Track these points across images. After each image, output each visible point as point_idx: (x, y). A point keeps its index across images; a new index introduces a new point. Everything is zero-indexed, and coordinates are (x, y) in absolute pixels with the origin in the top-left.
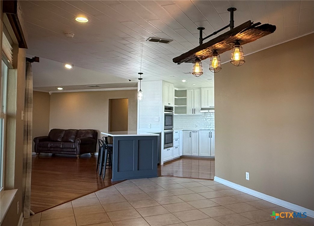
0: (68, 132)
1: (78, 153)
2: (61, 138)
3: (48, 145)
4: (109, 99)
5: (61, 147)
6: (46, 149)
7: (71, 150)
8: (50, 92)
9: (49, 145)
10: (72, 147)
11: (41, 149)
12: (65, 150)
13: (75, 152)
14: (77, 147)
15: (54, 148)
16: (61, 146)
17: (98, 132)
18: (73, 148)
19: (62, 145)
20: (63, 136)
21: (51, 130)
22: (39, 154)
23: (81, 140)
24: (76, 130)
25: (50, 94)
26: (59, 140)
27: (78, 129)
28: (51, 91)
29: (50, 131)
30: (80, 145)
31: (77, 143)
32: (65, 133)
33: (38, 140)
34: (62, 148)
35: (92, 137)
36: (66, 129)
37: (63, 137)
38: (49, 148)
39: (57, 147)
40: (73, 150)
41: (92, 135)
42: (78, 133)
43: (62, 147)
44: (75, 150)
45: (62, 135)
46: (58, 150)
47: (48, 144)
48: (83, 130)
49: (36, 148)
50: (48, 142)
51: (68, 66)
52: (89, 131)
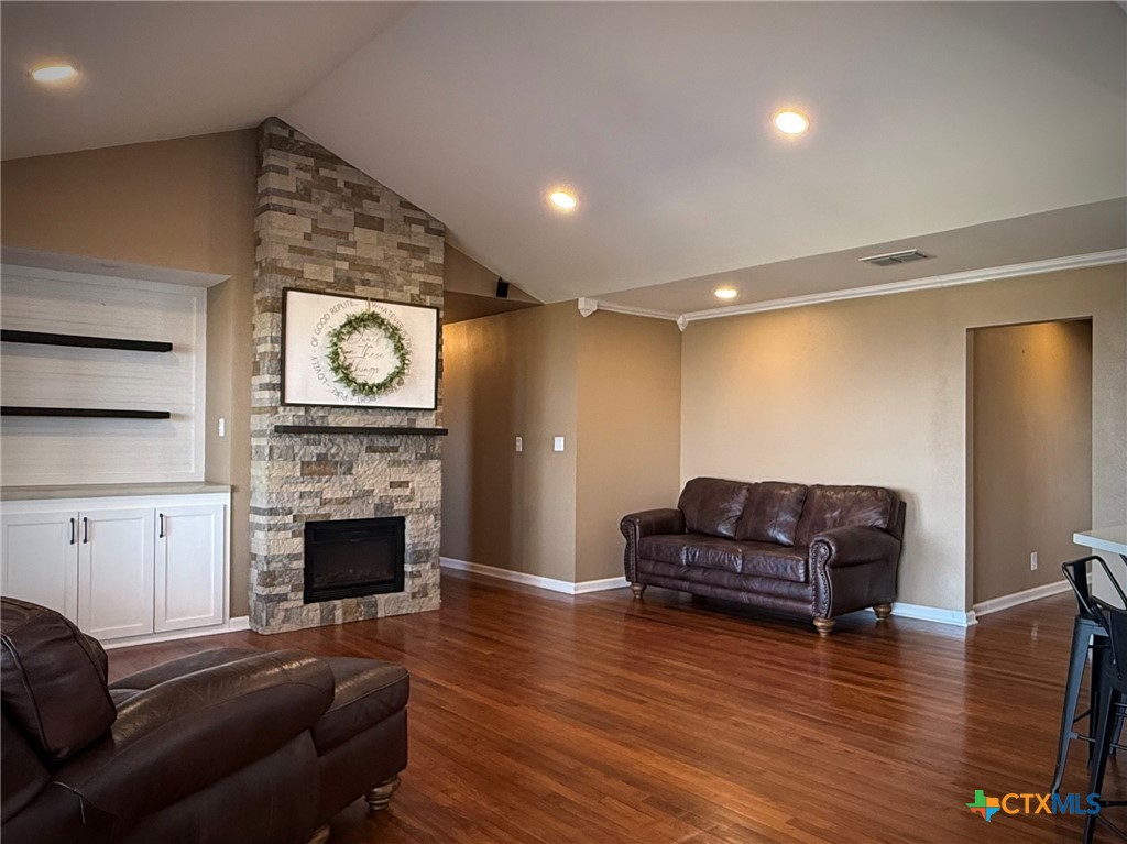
0: (762, 497)
1: (824, 611)
2: (733, 520)
3: (678, 555)
4: (968, 330)
5: (739, 568)
6: (672, 573)
7: (784, 589)
8: (680, 321)
9: (684, 557)
10: (794, 578)
11: (649, 567)
12: (756, 584)
13: (810, 602)
14: (816, 579)
15: (706, 569)
16: (740, 562)
17: (906, 501)
18: (798, 582)
19: (743, 559)
20: (739, 513)
21: (689, 484)
22: (645, 588)
23: (838, 541)
24: (796, 485)
25: (681, 328)
26: (724, 530)
27: (809, 482)
28: (686, 315)
29: (683, 487)
30: (833, 567)
31: (815, 558)
32: (747, 499)
33: (637, 527)
34: (744, 575)
35: (884, 526)
36: (754, 480)
37: (740, 519)
38: (683, 571)
39: (720, 568)
40: (795, 590)
41: (883, 513)
42: (807, 500)
43: (743, 569)
44: (810, 590)
45: (736, 508)
46: (725, 582)
47: (681, 548)
48: (834, 488)
49: (632, 563)
50: (677, 540)
51: (790, 123)
52: (864, 494)
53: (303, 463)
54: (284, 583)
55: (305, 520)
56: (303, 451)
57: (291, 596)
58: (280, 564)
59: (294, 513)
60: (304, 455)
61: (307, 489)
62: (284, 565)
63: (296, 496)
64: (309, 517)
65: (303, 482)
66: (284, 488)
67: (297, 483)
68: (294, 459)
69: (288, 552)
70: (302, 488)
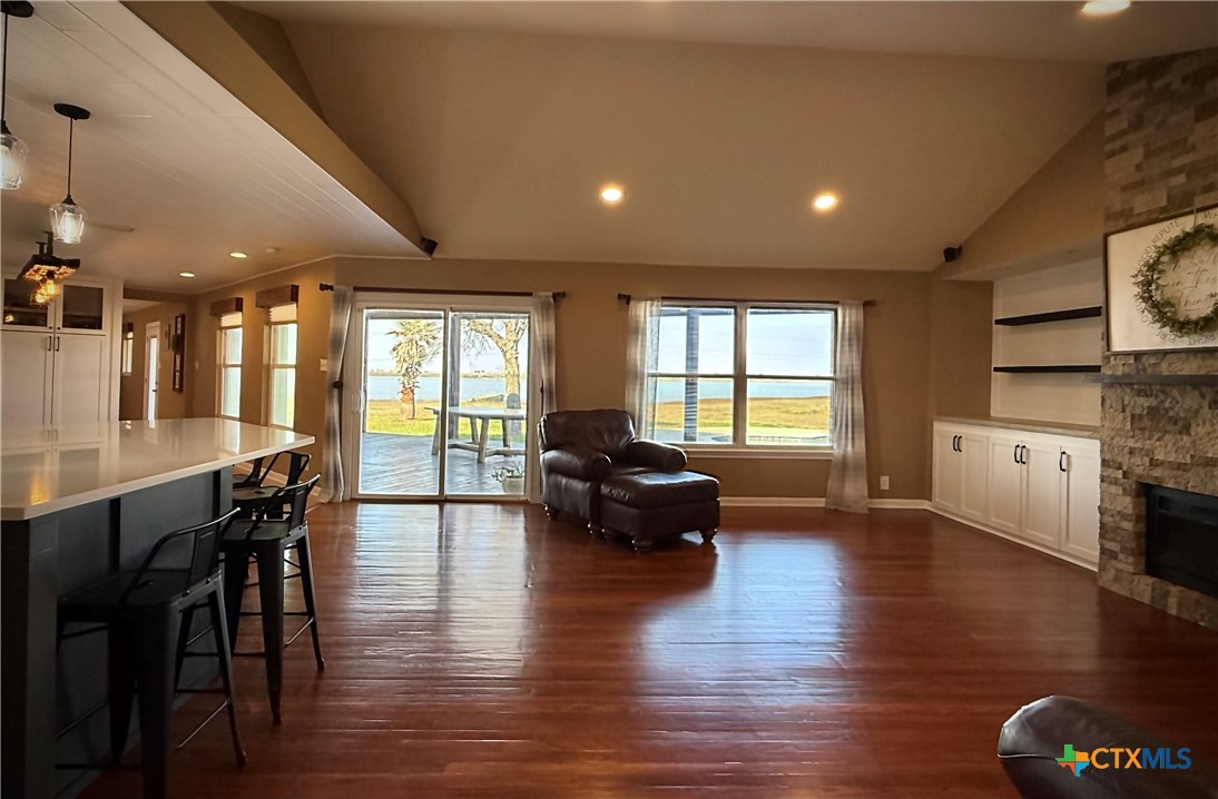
53: (1133, 416)
54: (1113, 540)
55: (1135, 478)
56: (1132, 403)
57: (1121, 556)
58: (1111, 519)
59: (1125, 468)
60: (1134, 407)
61: (1139, 445)
62: (1115, 522)
63: (1126, 450)
64: (1140, 476)
65: (1133, 437)
66: (1115, 441)
67: (1127, 438)
68: (1124, 411)
69: (1118, 509)
70: (1131, 443)
